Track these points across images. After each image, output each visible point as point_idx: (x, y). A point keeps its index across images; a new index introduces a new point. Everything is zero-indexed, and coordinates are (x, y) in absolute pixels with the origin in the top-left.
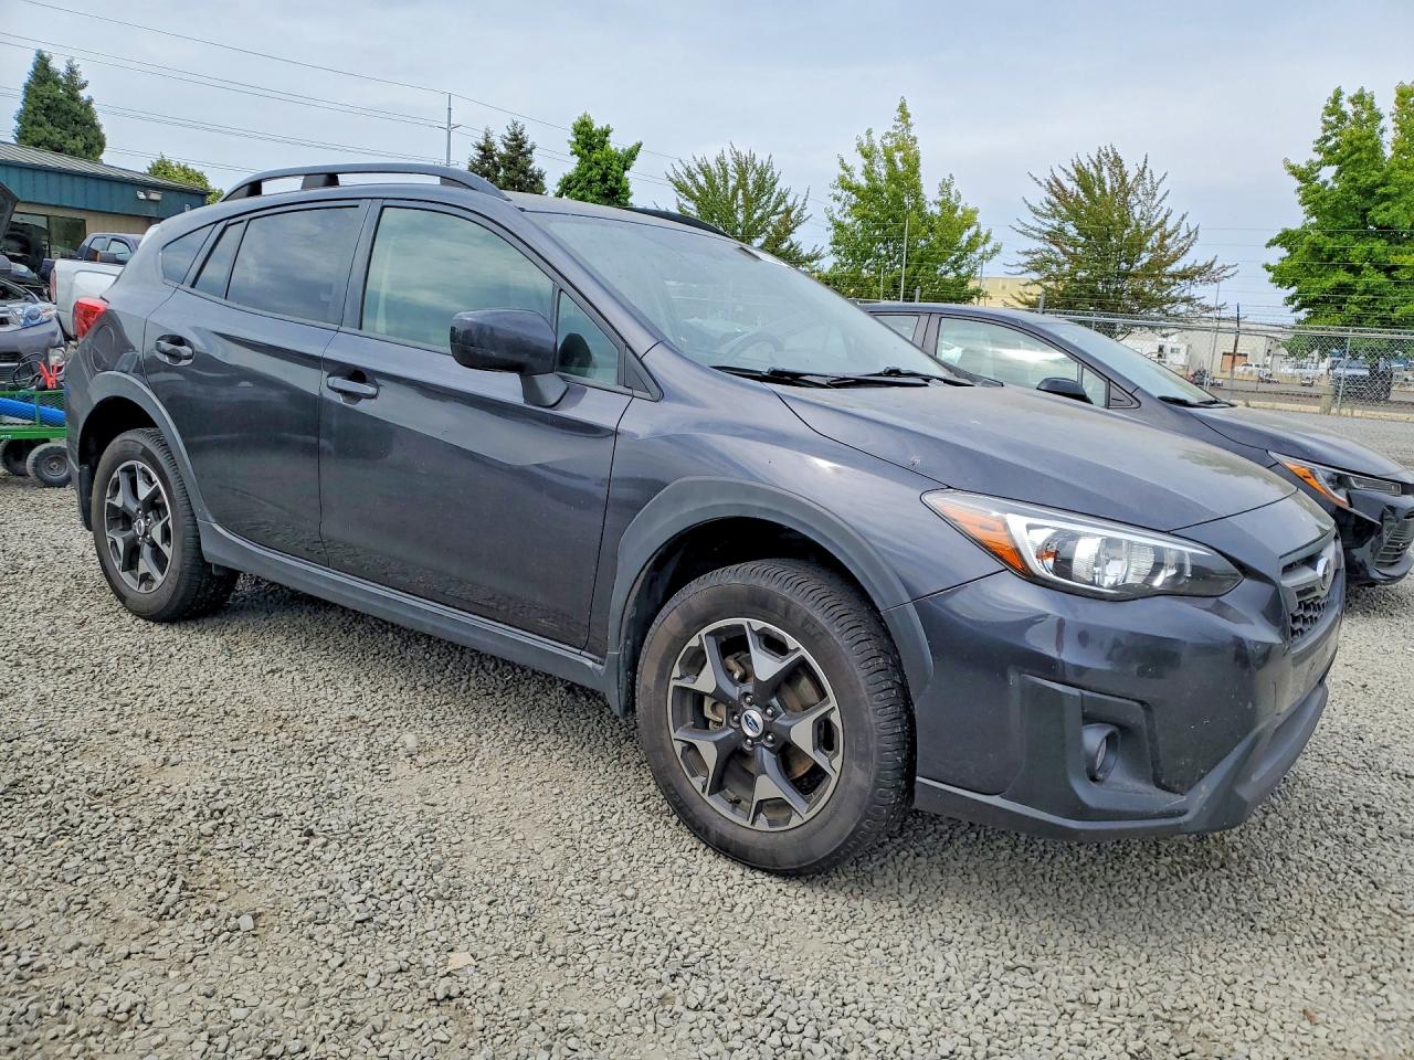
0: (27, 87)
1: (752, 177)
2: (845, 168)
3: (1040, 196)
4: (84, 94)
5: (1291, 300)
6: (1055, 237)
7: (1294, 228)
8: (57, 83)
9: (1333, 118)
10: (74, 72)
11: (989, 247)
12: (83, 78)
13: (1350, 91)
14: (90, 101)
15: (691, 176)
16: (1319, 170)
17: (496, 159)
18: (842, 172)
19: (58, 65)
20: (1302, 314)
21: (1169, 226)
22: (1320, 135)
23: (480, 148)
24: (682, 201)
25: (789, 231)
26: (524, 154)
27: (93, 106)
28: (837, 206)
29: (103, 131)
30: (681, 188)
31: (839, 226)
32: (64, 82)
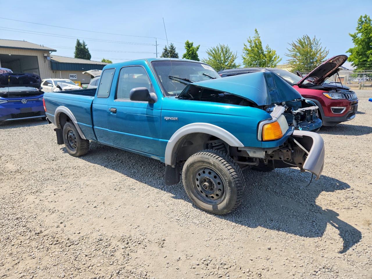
0: (76, 47)
1: (224, 50)
2: (245, 45)
3: (291, 47)
4: (86, 47)
5: (352, 65)
6: (295, 56)
7: (352, 48)
8: (81, 45)
9: (360, 22)
10: (84, 43)
11: (279, 59)
12: (86, 44)
13: (364, 16)
14: (87, 49)
15: (212, 51)
16: (357, 34)
17: (168, 51)
18: (245, 47)
19: (81, 42)
20: (355, 68)
21: (322, 50)
22: (357, 26)
23: (164, 49)
24: (209, 57)
25: (233, 61)
26: (174, 50)
27: (89, 49)
28: (244, 54)
29: (91, 54)
30: (209, 54)
31: (244, 58)
32: (83, 45)
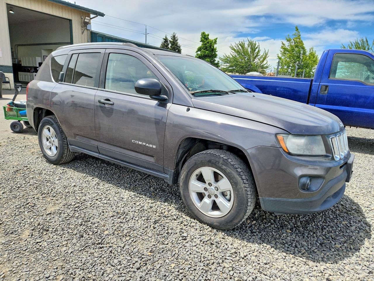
17: (168, 42)
18: (283, 45)
26: (176, 41)
28: (280, 54)
31: (280, 58)
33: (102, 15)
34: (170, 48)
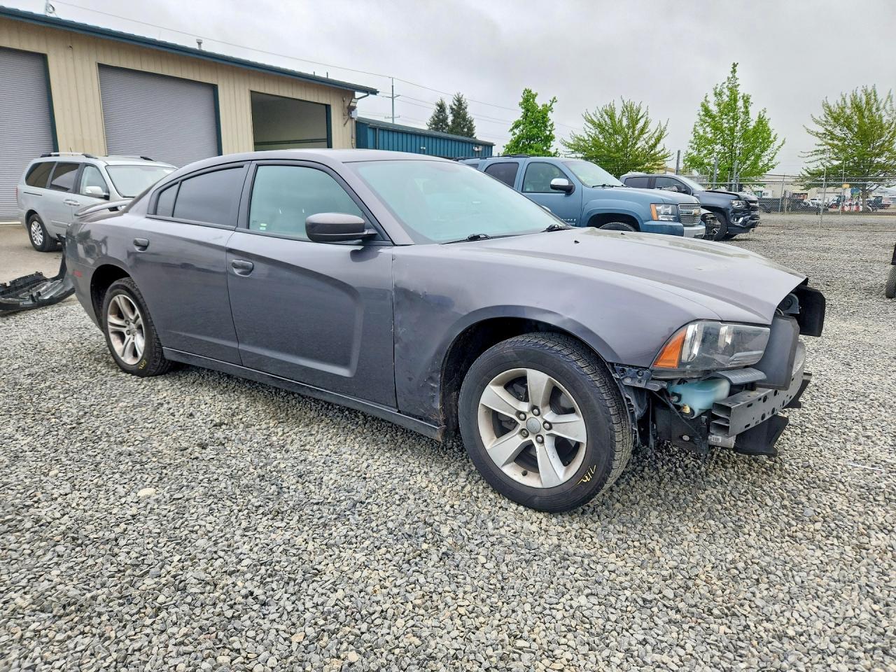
3: (819, 113)
11: (777, 143)
25: (656, 143)
26: (463, 109)
33: (374, 92)
34: (450, 123)
